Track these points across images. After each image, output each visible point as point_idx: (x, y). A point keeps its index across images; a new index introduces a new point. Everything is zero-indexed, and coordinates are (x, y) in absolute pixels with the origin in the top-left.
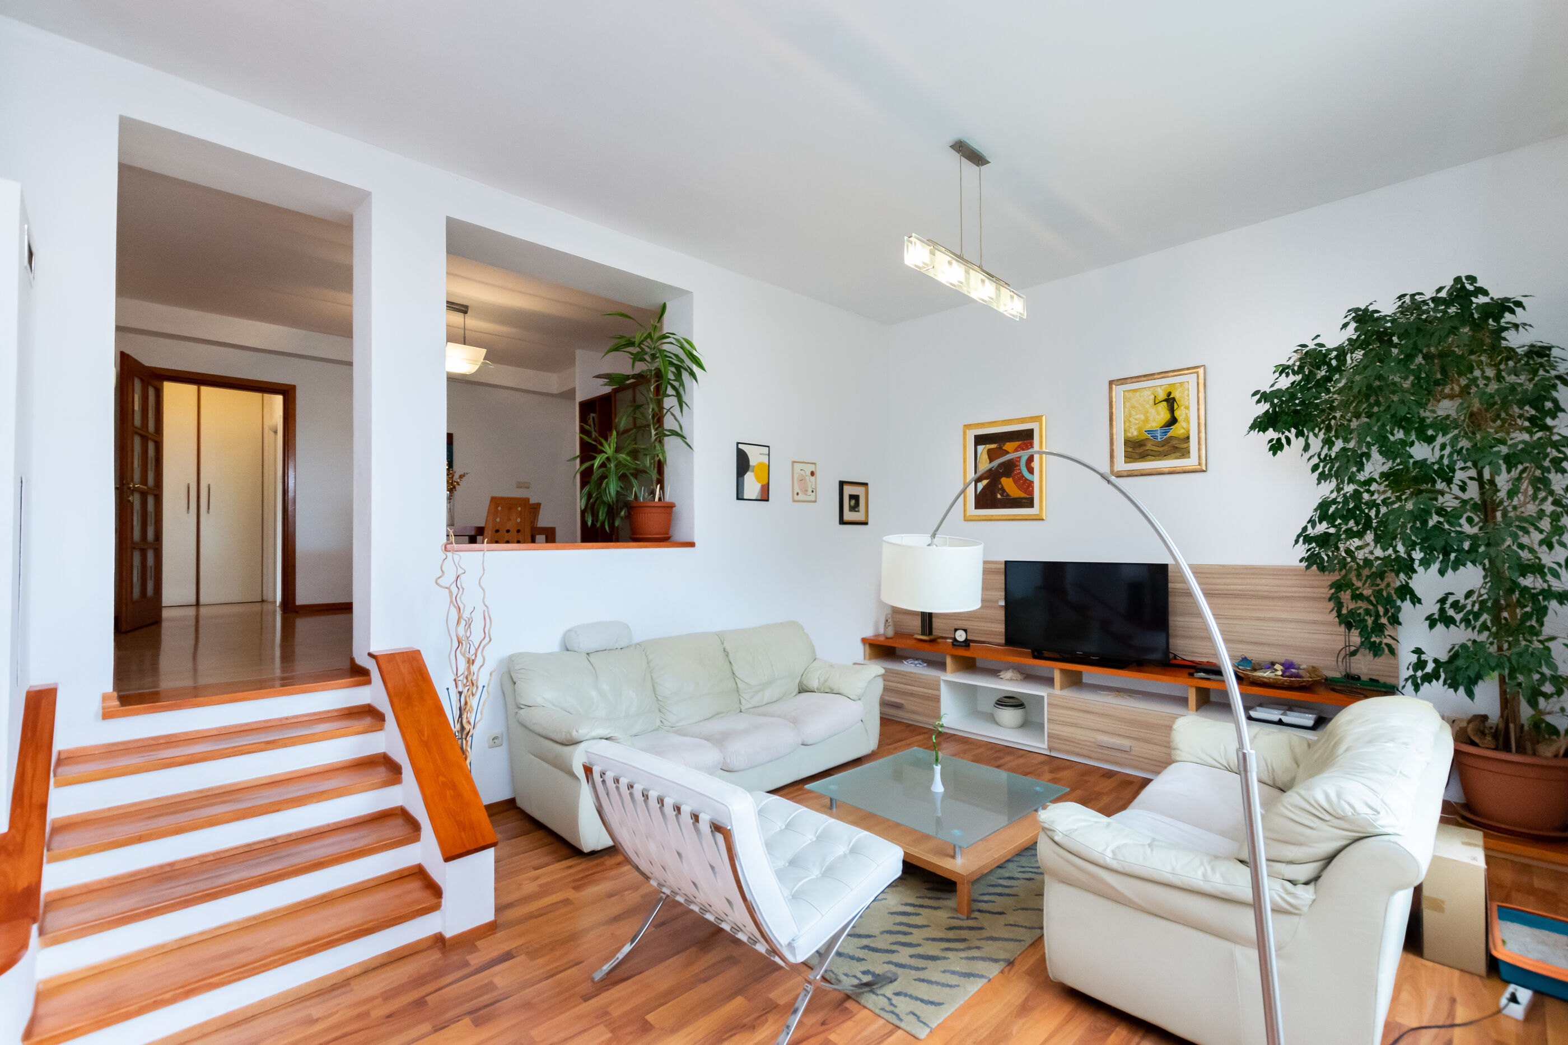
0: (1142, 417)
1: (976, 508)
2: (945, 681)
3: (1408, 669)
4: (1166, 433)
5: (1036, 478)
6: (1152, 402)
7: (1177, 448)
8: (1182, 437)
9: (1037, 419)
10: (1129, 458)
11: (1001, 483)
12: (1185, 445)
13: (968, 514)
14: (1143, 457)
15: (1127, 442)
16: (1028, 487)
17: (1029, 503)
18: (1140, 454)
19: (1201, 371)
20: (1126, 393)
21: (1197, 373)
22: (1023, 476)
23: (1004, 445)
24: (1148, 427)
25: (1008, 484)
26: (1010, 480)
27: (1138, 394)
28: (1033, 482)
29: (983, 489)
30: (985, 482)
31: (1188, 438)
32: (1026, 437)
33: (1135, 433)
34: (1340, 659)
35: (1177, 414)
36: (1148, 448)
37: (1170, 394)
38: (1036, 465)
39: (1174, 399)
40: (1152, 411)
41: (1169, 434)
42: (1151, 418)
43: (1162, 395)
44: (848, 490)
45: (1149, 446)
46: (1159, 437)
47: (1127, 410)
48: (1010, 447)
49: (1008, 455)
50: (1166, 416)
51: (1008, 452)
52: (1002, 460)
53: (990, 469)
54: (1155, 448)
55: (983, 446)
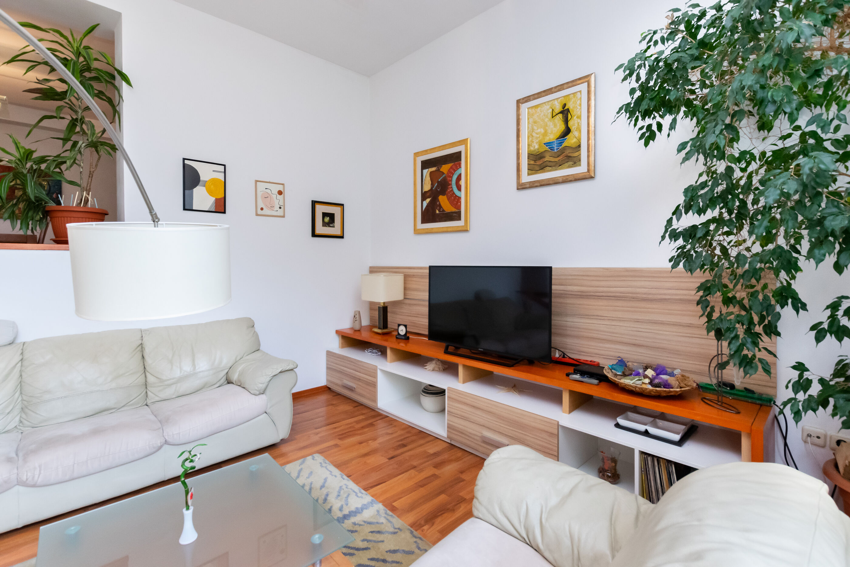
0: (542, 131)
1: (422, 222)
2: (381, 370)
3: (787, 387)
4: (561, 144)
5: (462, 194)
6: (550, 115)
7: (570, 157)
8: (574, 146)
9: (464, 142)
10: (532, 170)
11: (439, 201)
12: (576, 154)
13: (418, 229)
14: (542, 168)
15: (531, 156)
16: (457, 202)
17: (456, 216)
18: (541, 165)
19: (592, 79)
20: (530, 110)
21: (589, 81)
22: (454, 193)
23: (441, 167)
24: (547, 140)
25: (443, 200)
26: (445, 198)
27: (539, 109)
28: (460, 198)
29: (427, 206)
30: (428, 200)
31: (579, 146)
32: (455, 158)
33: (537, 147)
34: (713, 368)
35: (570, 124)
36: (546, 159)
37: (565, 105)
38: (462, 183)
39: (568, 110)
40: (551, 124)
42: (549, 131)
43: (558, 108)
44: (320, 210)
45: (547, 158)
46: (555, 148)
47: (531, 126)
48: (445, 168)
49: (444, 176)
50: (561, 127)
51: (443, 173)
52: (439, 180)
53: (432, 188)
54: (553, 158)
55: (427, 170)
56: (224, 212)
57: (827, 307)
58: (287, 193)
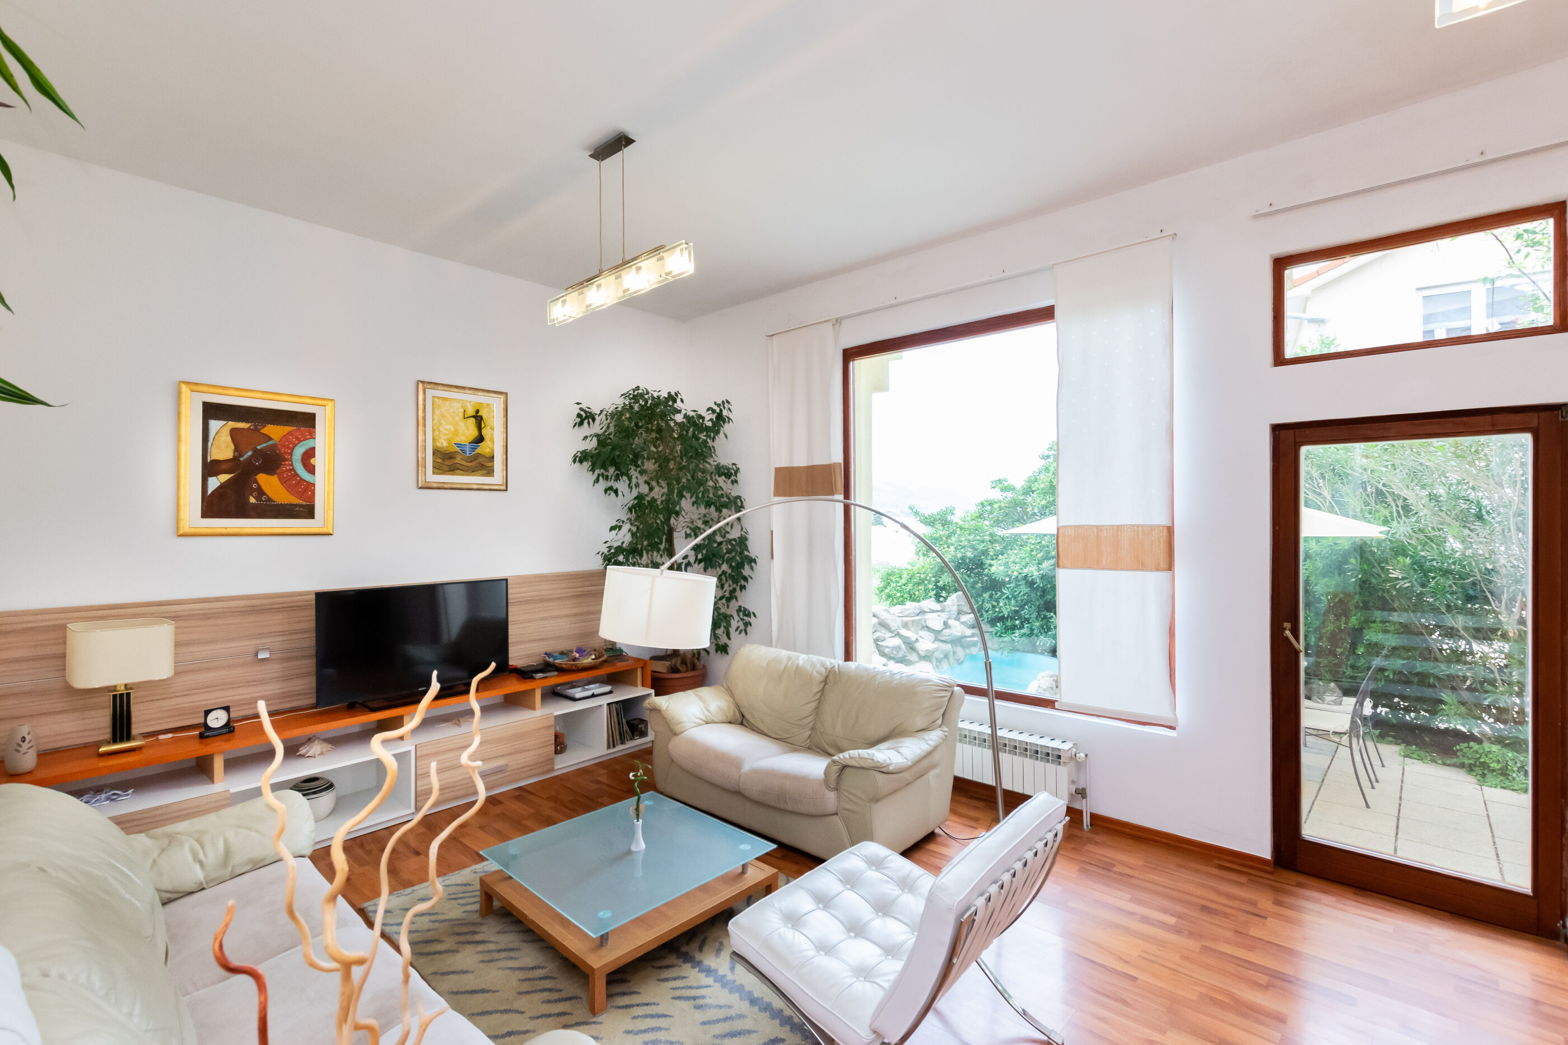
0: (452, 429)
1: (204, 515)
4: (474, 449)
5: (318, 480)
6: (462, 415)
7: (484, 465)
8: (488, 456)
9: (323, 401)
10: (438, 469)
11: (256, 482)
12: (489, 464)
13: (186, 525)
14: (453, 469)
15: (436, 452)
16: (305, 490)
17: (309, 512)
18: (449, 466)
19: (502, 397)
20: (436, 400)
21: (499, 398)
22: (296, 475)
24: (457, 440)
26: (274, 479)
27: (448, 403)
28: (314, 485)
29: (220, 487)
30: (224, 478)
31: (493, 457)
32: (307, 421)
33: (445, 444)
35: (484, 432)
37: (478, 411)
38: (317, 461)
39: (481, 418)
41: (478, 451)
42: (461, 432)
43: (471, 412)
45: (458, 460)
46: (468, 452)
47: (436, 418)
48: (275, 432)
49: (271, 442)
50: (473, 433)
51: (270, 439)
52: (259, 447)
53: (235, 459)
54: (464, 463)
55: (222, 423)
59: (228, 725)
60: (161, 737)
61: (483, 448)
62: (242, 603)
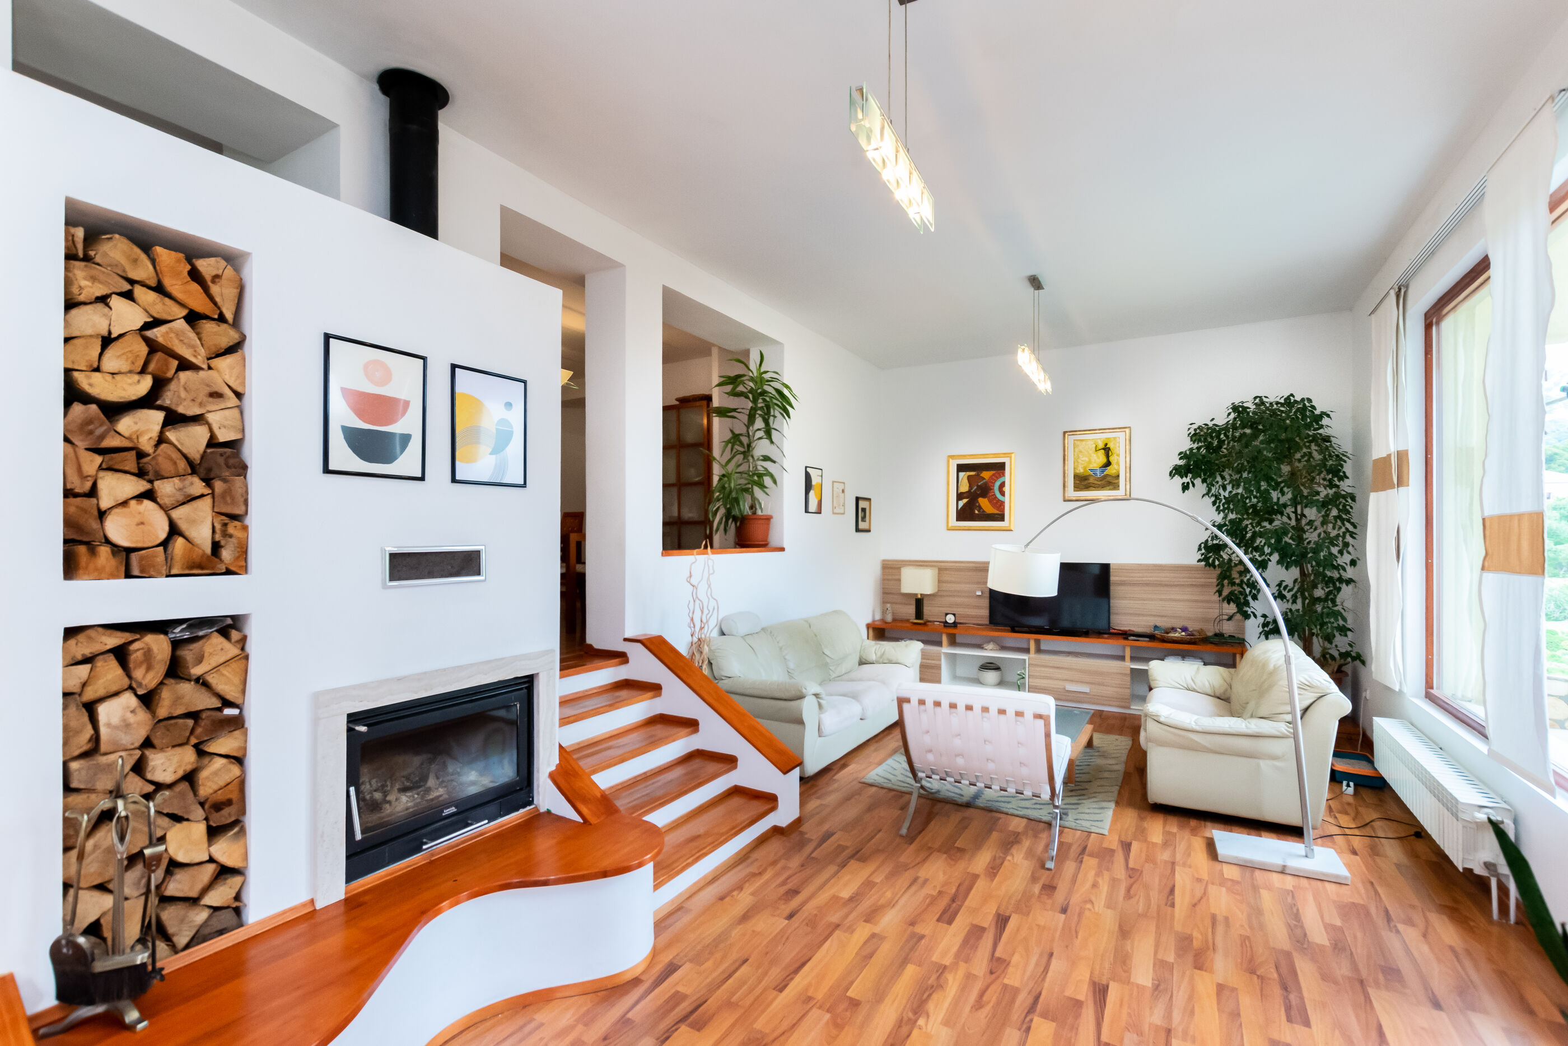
0: (1087, 459)
1: (957, 520)
2: (944, 653)
4: (1103, 472)
5: (1006, 499)
6: (1094, 449)
7: (1111, 482)
9: (1008, 455)
10: (1077, 487)
11: (978, 502)
12: (1116, 481)
13: (950, 525)
14: (1087, 487)
15: (1076, 477)
16: (1000, 506)
17: (1001, 518)
18: (1085, 485)
19: (1127, 431)
20: (1075, 441)
21: (1125, 431)
22: (996, 497)
24: (1091, 467)
27: (1083, 442)
28: (1004, 502)
29: (963, 506)
31: (1118, 476)
32: (999, 468)
33: (1082, 471)
34: (1216, 625)
35: (1111, 459)
37: (1106, 444)
38: (1006, 489)
39: (1109, 448)
41: (1105, 473)
42: (1093, 461)
43: (1101, 445)
44: (861, 504)
45: (1091, 480)
47: (1076, 454)
48: (986, 475)
49: (984, 481)
50: (1104, 460)
51: (984, 479)
52: (979, 484)
53: (969, 490)
54: (1096, 482)
55: (964, 473)
56: (820, 513)
57: (1277, 586)
58: (846, 491)
59: (954, 623)
60: (936, 623)
61: (1110, 471)
62: (971, 565)
